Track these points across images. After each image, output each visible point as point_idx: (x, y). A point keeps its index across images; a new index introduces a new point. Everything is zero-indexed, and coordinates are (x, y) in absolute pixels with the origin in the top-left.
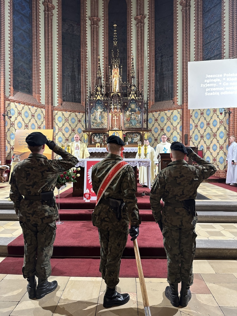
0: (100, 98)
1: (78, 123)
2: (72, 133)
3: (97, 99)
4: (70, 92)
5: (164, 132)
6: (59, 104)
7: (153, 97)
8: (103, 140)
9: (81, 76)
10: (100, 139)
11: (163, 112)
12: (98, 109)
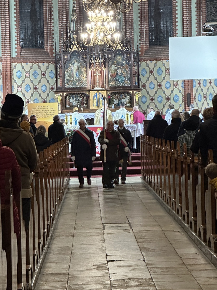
0: (76, 49)
1: (42, 78)
2: (34, 92)
3: (73, 50)
4: (29, 34)
5: (162, 89)
6: (17, 54)
7: (147, 40)
8: (81, 103)
9: (43, 10)
10: (78, 101)
11: (159, 62)
12: (74, 63)
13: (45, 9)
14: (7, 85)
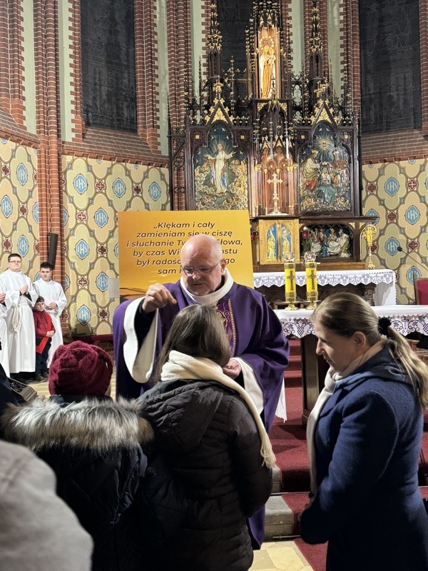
1: (133, 197)
2: (116, 227)
3: (215, 120)
4: (104, 97)
5: (397, 223)
6: (76, 135)
9: (134, 47)
11: (392, 164)
12: (218, 151)
13: (140, 46)
14: (51, 206)
